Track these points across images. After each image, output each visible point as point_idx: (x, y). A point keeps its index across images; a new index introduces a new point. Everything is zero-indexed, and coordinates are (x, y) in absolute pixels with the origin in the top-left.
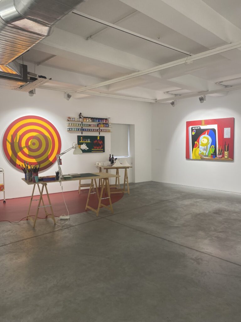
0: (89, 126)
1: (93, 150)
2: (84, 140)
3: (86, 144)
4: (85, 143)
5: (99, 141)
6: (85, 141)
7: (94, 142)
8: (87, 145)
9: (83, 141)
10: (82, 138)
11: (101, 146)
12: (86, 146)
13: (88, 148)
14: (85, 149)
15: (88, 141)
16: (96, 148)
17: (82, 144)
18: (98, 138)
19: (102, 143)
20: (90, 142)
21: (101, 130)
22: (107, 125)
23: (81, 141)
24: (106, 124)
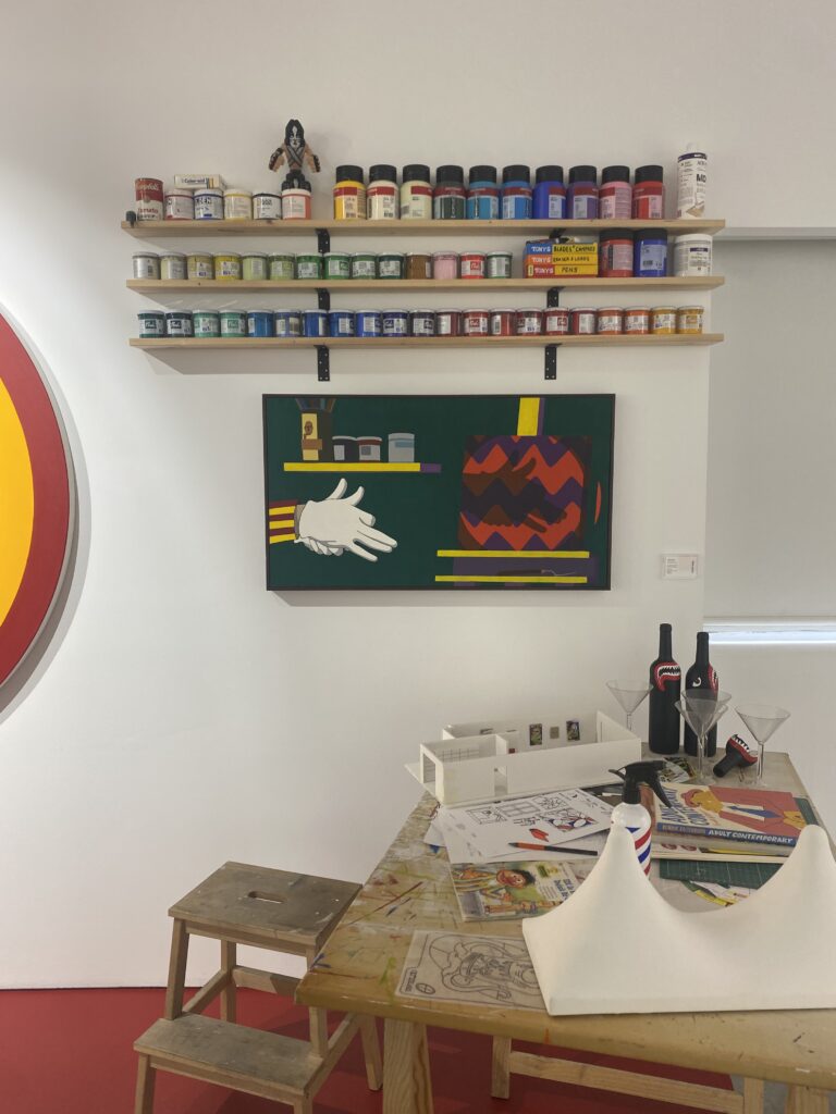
0: (404, 274)
1: (449, 566)
2: (339, 451)
3: (359, 493)
4: (354, 481)
5: (533, 452)
6: (352, 456)
7: (472, 467)
8: (381, 498)
9: (326, 456)
10: (309, 418)
11: (554, 514)
12: (369, 518)
13: (386, 543)
14: (347, 553)
15: (384, 459)
16: (496, 542)
17: (319, 487)
18: (528, 423)
19: (580, 478)
20: (416, 467)
21: (572, 317)
22: (654, 254)
23: (300, 459)
24: (637, 238)
